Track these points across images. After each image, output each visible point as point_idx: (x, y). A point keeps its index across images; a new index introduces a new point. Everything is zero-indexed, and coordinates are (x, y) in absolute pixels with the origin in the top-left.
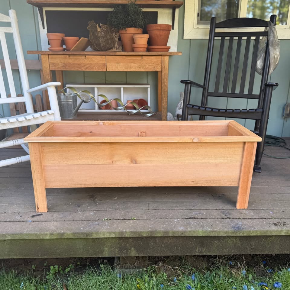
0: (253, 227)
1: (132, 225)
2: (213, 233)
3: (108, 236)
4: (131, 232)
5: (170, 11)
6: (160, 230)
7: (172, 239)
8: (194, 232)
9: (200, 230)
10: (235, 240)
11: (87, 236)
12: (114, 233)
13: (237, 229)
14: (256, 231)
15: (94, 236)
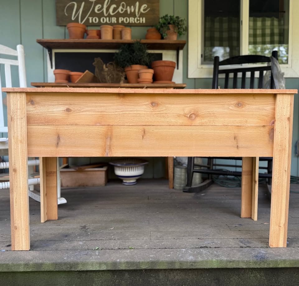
0: (280, 256)
1: (129, 255)
2: (231, 263)
3: (98, 269)
4: (127, 262)
5: (174, 52)
6: (163, 259)
7: (179, 275)
8: (207, 262)
9: (214, 260)
10: (259, 275)
11: (71, 268)
12: (105, 264)
13: (260, 258)
14: (285, 261)
15: (80, 268)
